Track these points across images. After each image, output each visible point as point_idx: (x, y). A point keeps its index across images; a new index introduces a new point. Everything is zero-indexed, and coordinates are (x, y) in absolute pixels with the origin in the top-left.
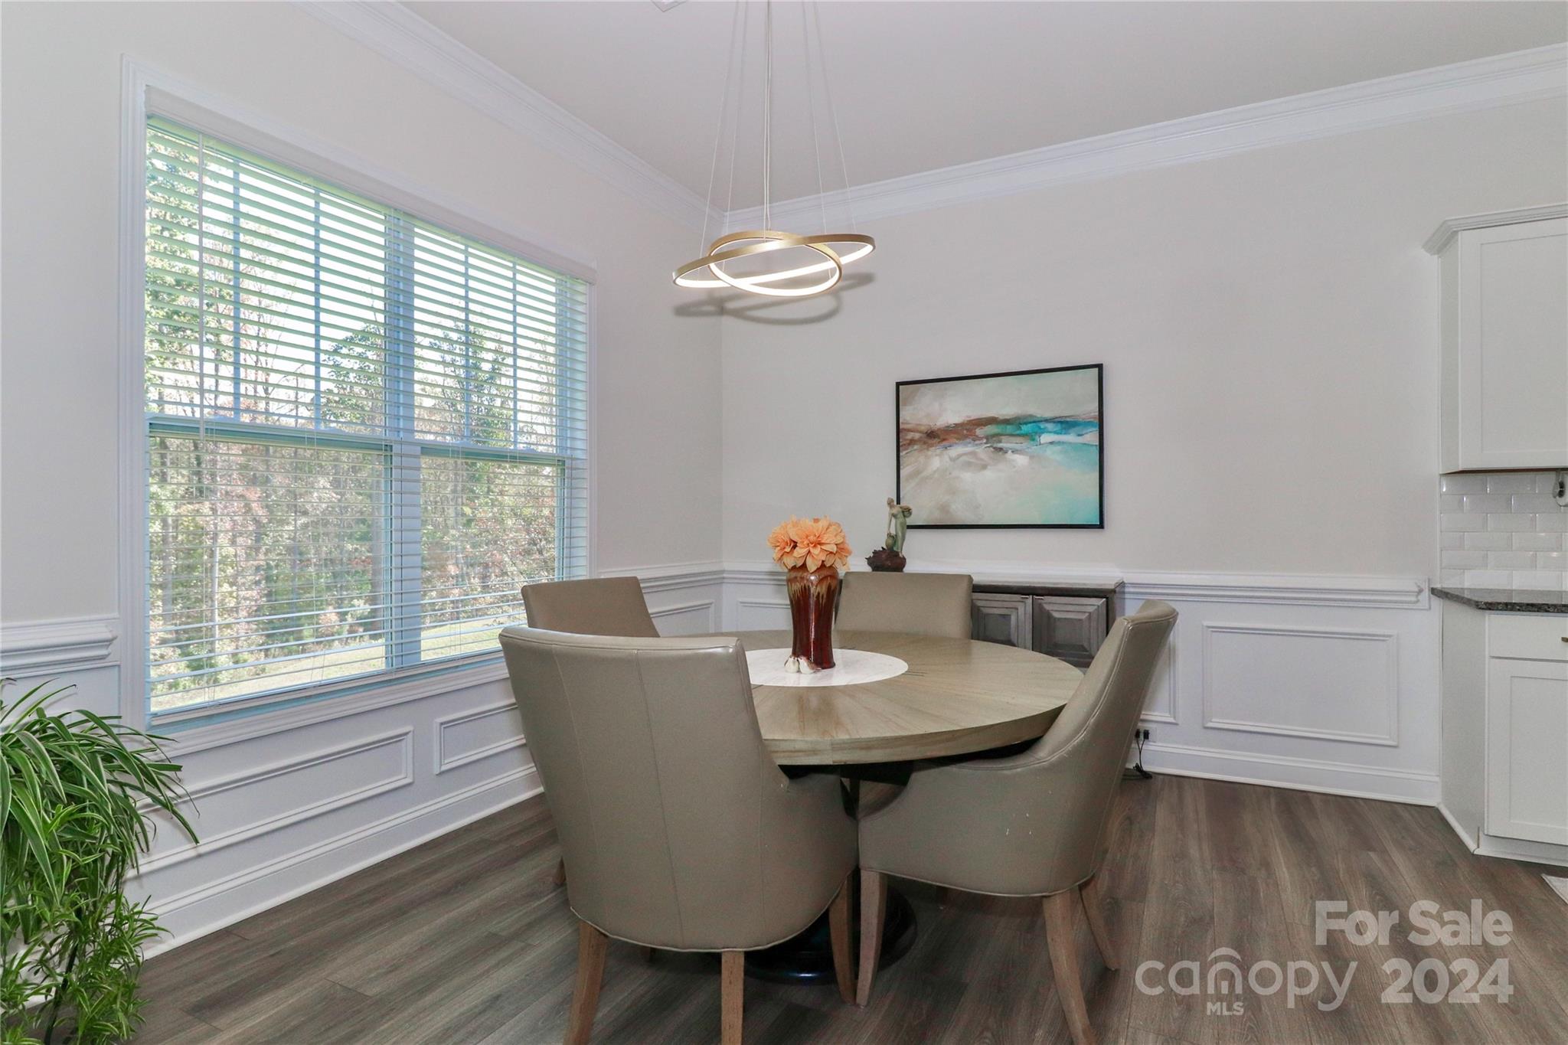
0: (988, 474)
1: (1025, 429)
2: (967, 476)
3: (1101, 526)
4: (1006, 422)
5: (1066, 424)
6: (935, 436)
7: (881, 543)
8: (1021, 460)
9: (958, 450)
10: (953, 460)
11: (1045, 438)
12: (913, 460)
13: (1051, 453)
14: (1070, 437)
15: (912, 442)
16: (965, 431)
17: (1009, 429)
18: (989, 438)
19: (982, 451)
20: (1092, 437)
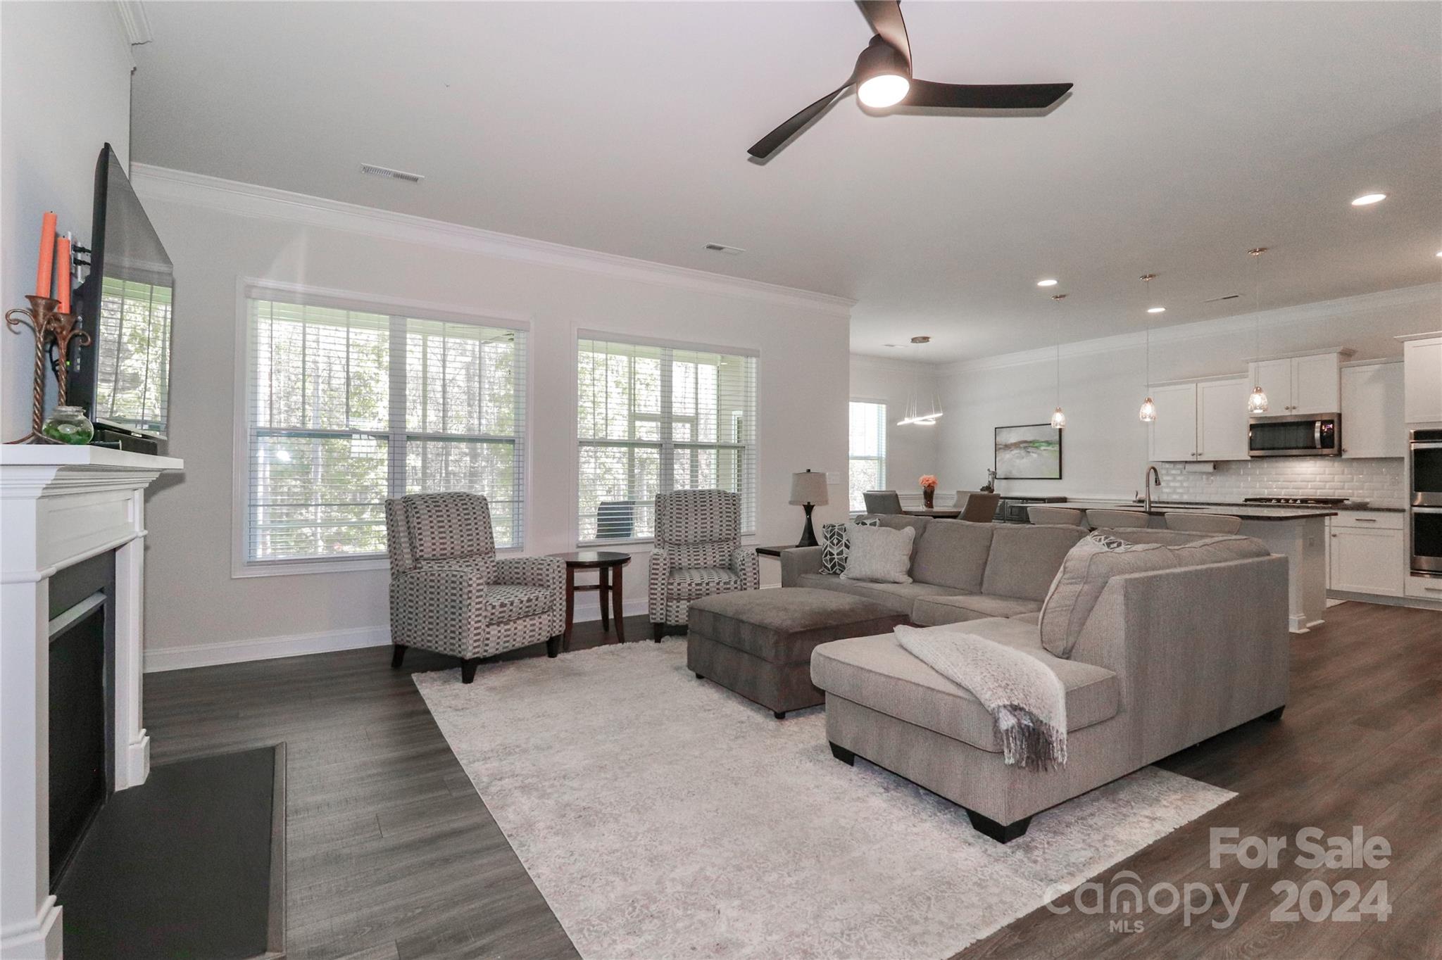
0: (1024, 460)
1: (1036, 445)
2: (1018, 461)
3: (1060, 478)
4: (1030, 442)
5: (1049, 443)
6: (1007, 447)
7: (986, 484)
8: (1035, 456)
9: (1015, 452)
10: (1013, 455)
11: (1042, 448)
12: (1001, 455)
13: (1044, 453)
14: (1050, 448)
15: (1000, 449)
16: (1016, 445)
17: (1031, 445)
18: (1025, 448)
19: (1023, 452)
20: (1057, 448)
